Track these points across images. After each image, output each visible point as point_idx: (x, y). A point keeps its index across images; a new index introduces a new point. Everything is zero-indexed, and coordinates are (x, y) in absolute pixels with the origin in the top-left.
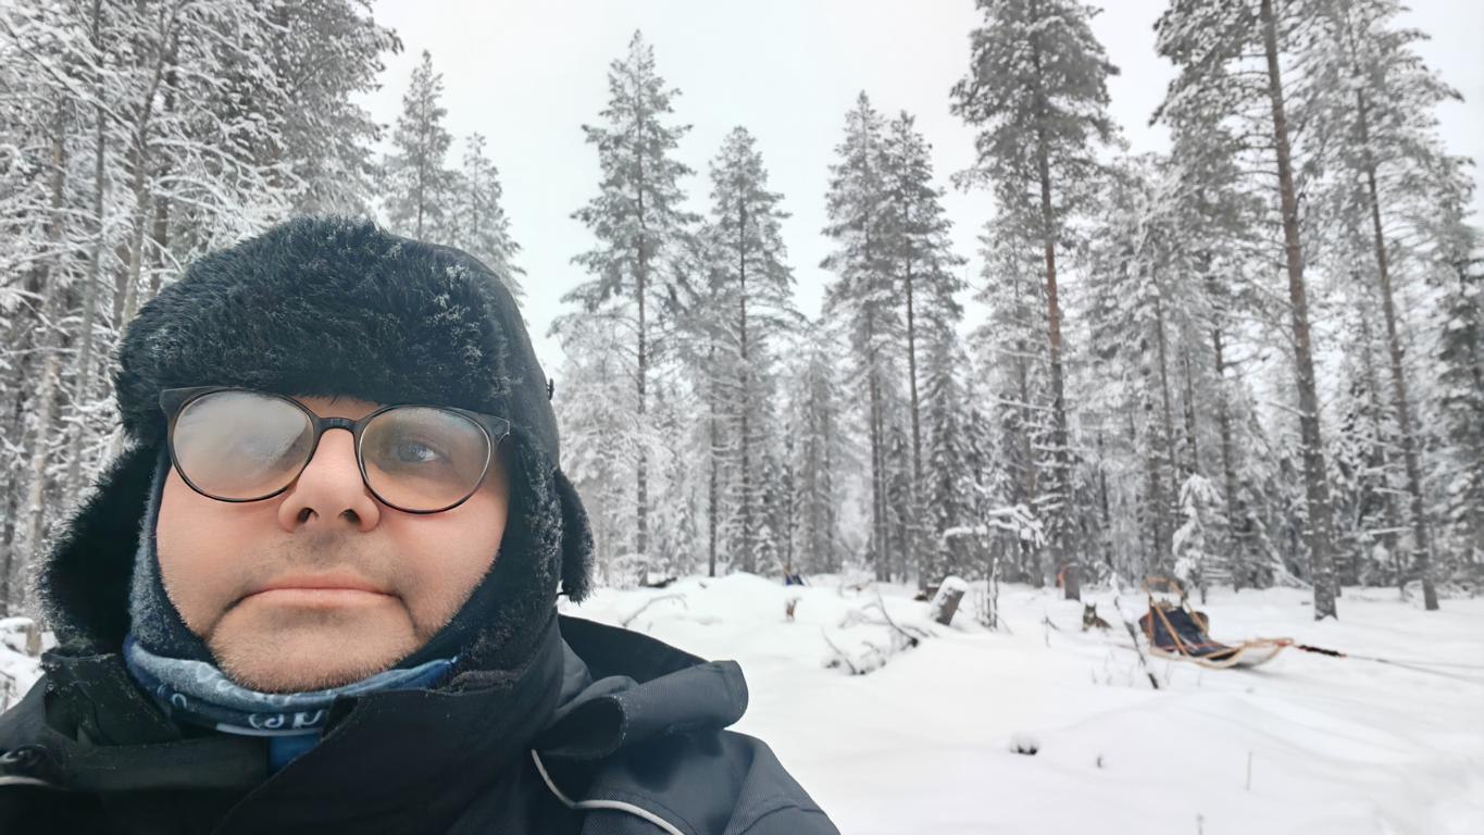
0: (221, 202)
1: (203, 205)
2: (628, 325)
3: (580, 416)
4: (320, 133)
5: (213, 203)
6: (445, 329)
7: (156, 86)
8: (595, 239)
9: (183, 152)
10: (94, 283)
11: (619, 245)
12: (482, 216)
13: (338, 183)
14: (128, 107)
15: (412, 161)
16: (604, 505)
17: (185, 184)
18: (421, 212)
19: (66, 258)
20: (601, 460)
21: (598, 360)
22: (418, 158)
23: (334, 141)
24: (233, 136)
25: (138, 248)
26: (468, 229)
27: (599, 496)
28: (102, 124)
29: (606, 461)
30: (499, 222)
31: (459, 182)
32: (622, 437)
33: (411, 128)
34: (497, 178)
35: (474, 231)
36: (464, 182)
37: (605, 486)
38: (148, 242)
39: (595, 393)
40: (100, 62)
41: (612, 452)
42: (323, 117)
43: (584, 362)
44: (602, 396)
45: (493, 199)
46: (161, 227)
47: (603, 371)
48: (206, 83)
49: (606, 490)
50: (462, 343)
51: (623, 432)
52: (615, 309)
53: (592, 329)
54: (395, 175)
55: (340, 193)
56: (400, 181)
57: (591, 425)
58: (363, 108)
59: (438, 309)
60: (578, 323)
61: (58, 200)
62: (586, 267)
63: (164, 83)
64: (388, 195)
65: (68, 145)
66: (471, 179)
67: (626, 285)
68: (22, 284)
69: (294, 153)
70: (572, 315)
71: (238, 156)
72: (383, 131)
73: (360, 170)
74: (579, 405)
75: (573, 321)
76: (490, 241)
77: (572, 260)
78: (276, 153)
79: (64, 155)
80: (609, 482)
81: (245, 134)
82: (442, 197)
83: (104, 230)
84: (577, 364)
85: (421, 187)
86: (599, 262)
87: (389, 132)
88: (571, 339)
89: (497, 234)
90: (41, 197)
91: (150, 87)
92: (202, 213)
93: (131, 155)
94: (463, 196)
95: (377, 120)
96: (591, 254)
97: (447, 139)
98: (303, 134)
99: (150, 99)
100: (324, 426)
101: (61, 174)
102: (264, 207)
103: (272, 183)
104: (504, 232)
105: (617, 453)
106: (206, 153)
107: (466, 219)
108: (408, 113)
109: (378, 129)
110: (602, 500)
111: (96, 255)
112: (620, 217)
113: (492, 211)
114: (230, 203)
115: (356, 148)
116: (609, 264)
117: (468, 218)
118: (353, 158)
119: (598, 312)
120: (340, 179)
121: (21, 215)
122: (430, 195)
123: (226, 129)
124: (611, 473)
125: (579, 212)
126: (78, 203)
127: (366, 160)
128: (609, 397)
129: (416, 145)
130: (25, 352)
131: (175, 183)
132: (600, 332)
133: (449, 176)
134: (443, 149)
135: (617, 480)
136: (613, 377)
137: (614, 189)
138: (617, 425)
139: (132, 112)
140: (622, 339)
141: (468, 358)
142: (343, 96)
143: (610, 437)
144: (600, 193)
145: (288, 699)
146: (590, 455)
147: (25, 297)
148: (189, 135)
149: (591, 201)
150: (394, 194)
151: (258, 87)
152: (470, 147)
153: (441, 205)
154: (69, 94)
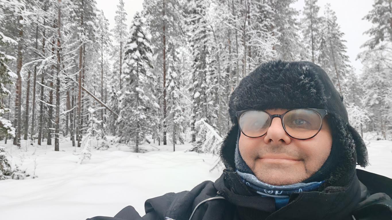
0: (261, 43)
1: (258, 45)
2: (387, 51)
3: (370, 84)
4: (283, 19)
5: (260, 44)
6: (304, 85)
7: (246, 20)
8: (372, 24)
9: (252, 34)
10: (238, 68)
11: (382, 24)
12: (331, 28)
13: (289, 30)
14: (241, 27)
15: (308, 18)
16: (382, 113)
17: (254, 41)
18: (312, 32)
19: (232, 65)
20: (380, 98)
21: (376, 65)
22: (310, 16)
23: (287, 19)
24: (263, 27)
25: (246, 59)
26: (327, 33)
27: (380, 110)
28: (236, 33)
29: (382, 98)
30: (337, 28)
31: (323, 19)
32: (388, 90)
33: (307, 9)
34: (335, 15)
35: (329, 33)
36: (324, 19)
37: (382, 106)
38: (247, 57)
39: (376, 76)
40: (235, 19)
41: (383, 95)
42: (283, 14)
43: (370, 66)
44: (378, 76)
45: (334, 21)
46: (250, 53)
47: (378, 68)
48: (256, 16)
49: (382, 108)
50: (309, 88)
51: (388, 88)
52: (382, 46)
53: (373, 55)
54: (304, 24)
55: (289, 33)
56: (305, 25)
57: (375, 86)
58: (294, 8)
59: (301, 80)
60: (367, 54)
61: (230, 52)
62: (369, 34)
63: (247, 19)
64: (302, 29)
65: (231, 40)
66: (327, 18)
67: (386, 37)
68: (226, 71)
69: (277, 26)
70: (364, 52)
71: (264, 31)
72: (299, 12)
73: (294, 25)
74: (370, 80)
75: (365, 53)
76: (334, 35)
77: (363, 34)
78: (273, 27)
79: (230, 42)
80: (383, 105)
81: (265, 25)
82: (318, 25)
83: (239, 57)
84: (368, 67)
85: (312, 25)
86: (374, 32)
87: (302, 12)
88: (365, 59)
89: (336, 32)
90: (227, 52)
91: (245, 21)
92: (258, 47)
93: (242, 38)
94: (324, 23)
95: (297, 10)
96: (370, 30)
97: (318, 8)
98: (279, 20)
99: (245, 23)
100: (273, 117)
101: (230, 46)
102: (271, 42)
103: (273, 35)
104: (339, 31)
105: (386, 95)
106: (258, 32)
107: (326, 30)
108: (306, 5)
109: (298, 12)
110: (381, 111)
111: (238, 63)
112: (382, 14)
113: (334, 25)
114: (264, 43)
115: (293, 20)
116: (378, 31)
117: (327, 30)
118: (291, 22)
119: (375, 49)
120: (289, 29)
121: (224, 57)
122: (315, 26)
123: (261, 25)
124: (385, 102)
125: (365, 17)
126: (234, 52)
127: (296, 22)
128: (381, 76)
129: (309, 13)
130: (228, 86)
131: (252, 42)
132: (376, 55)
133: (320, 19)
134: (317, 11)
135: (387, 104)
136: (383, 70)
137: (379, 5)
138: (386, 85)
139: (242, 28)
140: (385, 56)
141: (312, 93)
142: (288, 6)
143: (383, 90)
144: (373, 8)
145: (273, 187)
146: (375, 96)
147: (226, 74)
148: (253, 29)
149: (370, 12)
150: (304, 29)
151: (268, 12)
152: (326, 8)
153: (318, 28)
154: (230, 28)
